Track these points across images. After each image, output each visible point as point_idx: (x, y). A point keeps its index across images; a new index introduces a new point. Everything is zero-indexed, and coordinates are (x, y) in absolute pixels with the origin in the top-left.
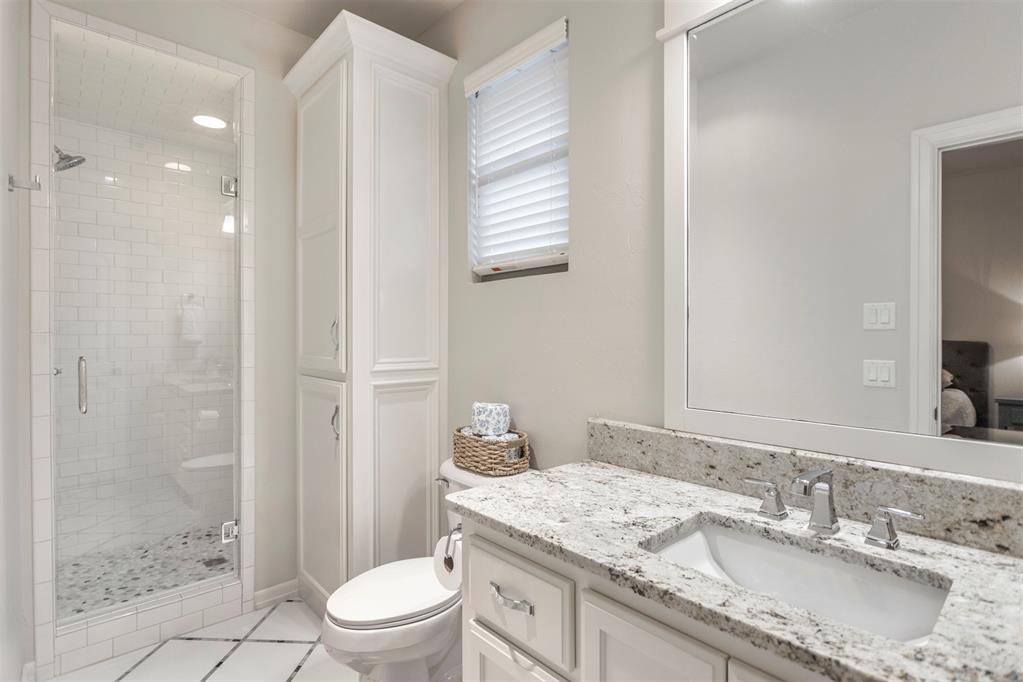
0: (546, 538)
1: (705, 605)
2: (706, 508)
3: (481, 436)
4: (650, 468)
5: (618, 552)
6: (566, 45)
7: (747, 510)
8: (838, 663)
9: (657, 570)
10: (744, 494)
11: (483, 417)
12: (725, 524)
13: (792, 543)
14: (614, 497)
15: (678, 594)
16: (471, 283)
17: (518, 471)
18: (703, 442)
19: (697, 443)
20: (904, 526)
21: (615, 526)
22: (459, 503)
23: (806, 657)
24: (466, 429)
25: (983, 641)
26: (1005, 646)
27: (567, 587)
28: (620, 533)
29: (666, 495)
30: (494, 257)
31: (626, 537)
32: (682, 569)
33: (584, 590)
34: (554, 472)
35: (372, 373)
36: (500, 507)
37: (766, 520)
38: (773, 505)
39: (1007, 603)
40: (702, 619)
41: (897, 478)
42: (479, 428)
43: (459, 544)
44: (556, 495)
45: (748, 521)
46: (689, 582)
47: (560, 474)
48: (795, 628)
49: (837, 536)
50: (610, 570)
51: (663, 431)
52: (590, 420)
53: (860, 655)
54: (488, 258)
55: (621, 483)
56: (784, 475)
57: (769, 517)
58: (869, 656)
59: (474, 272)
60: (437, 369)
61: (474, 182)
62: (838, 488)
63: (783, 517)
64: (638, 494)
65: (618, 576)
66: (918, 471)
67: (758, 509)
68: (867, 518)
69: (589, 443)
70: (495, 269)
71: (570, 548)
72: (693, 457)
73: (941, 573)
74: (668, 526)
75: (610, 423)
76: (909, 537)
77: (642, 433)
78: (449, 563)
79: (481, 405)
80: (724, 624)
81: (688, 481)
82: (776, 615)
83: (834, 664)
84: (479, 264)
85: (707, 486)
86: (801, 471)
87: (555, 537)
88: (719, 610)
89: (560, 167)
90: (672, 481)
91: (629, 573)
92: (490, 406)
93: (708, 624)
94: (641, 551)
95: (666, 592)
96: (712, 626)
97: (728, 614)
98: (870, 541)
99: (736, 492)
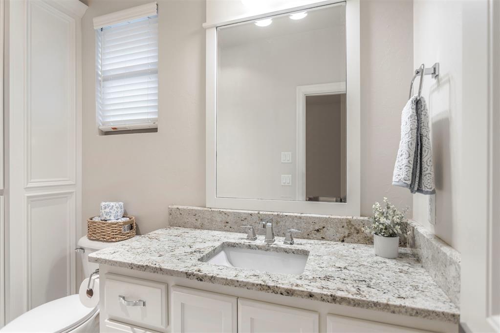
0: (152, 266)
1: (229, 278)
2: (225, 240)
3: (106, 221)
4: (200, 227)
5: (189, 265)
6: (157, 16)
7: (242, 239)
8: (277, 287)
9: (208, 269)
10: (240, 232)
11: (107, 210)
12: (233, 246)
13: (259, 249)
14: (184, 241)
15: (218, 276)
16: (98, 135)
17: (130, 237)
18: (223, 212)
19: (220, 213)
20: (295, 236)
21: (186, 254)
22: (98, 257)
23: (267, 288)
24: (96, 218)
25: (318, 269)
26: (323, 269)
27: (163, 287)
28: (189, 257)
29: (207, 237)
30: (112, 122)
31: (192, 258)
32: (218, 266)
33: (173, 286)
34: (152, 234)
35: (25, 188)
36: (124, 255)
37: (249, 241)
38: (251, 234)
39: (324, 255)
40: (228, 284)
41: (293, 218)
42: (105, 216)
43: (98, 281)
44: (155, 245)
45: (243, 243)
46: (222, 271)
47: (155, 235)
48: (262, 279)
49: (274, 243)
50: (186, 273)
51: (206, 209)
52: (170, 207)
53: (283, 282)
54: (109, 122)
55: (187, 235)
56: (255, 222)
57: (250, 240)
58: (286, 282)
59: (99, 129)
60: (75, 185)
61: (100, 78)
62: (274, 225)
63: (256, 239)
64: (195, 238)
65: (190, 275)
66: (299, 215)
67: (246, 238)
68: (284, 235)
69: (169, 218)
70: (113, 129)
71: (165, 268)
72: (219, 219)
73: (306, 250)
74: (210, 250)
75: (180, 207)
76: (297, 239)
77: (196, 210)
78: (90, 293)
79: (106, 203)
80: (236, 284)
81: (217, 230)
82: (256, 276)
83: (275, 287)
84: (103, 125)
85: (225, 231)
86: (261, 220)
87: (157, 264)
88: (234, 279)
89: (153, 78)
90: (210, 231)
91: (195, 273)
92: (112, 204)
93: (230, 286)
94: (200, 262)
95: (212, 277)
96: (232, 286)
97: (238, 279)
98: (285, 243)
99: (236, 232)
